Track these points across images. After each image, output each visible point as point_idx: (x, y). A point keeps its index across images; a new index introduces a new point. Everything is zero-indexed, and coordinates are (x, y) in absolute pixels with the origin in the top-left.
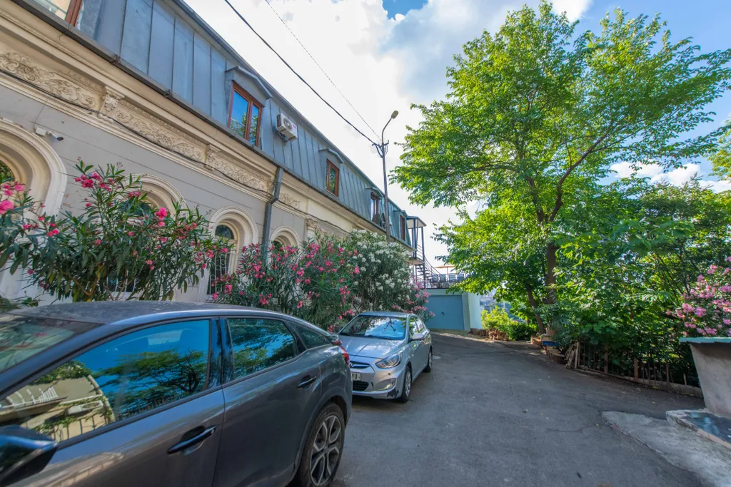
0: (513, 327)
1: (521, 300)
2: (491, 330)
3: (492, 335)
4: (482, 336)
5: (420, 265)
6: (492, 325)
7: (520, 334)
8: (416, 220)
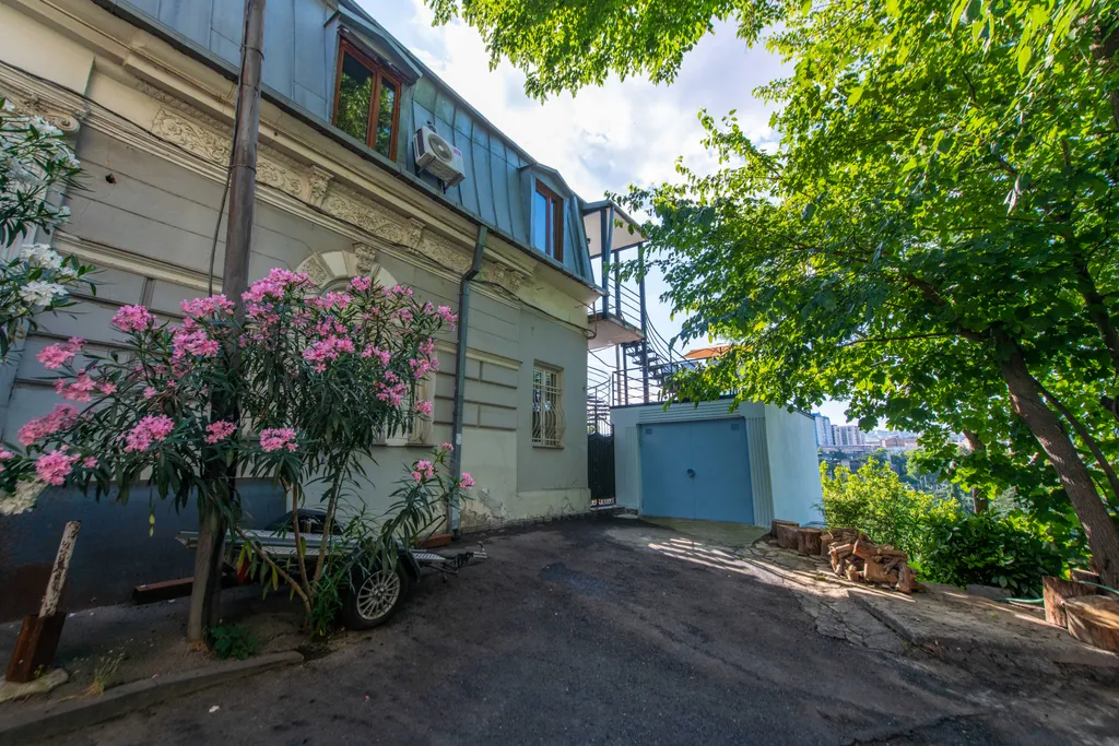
0: (939, 527)
1: (957, 424)
2: (838, 536)
3: (843, 558)
4: (807, 553)
5: (634, 344)
6: (848, 513)
7: (972, 561)
8: (608, 210)
